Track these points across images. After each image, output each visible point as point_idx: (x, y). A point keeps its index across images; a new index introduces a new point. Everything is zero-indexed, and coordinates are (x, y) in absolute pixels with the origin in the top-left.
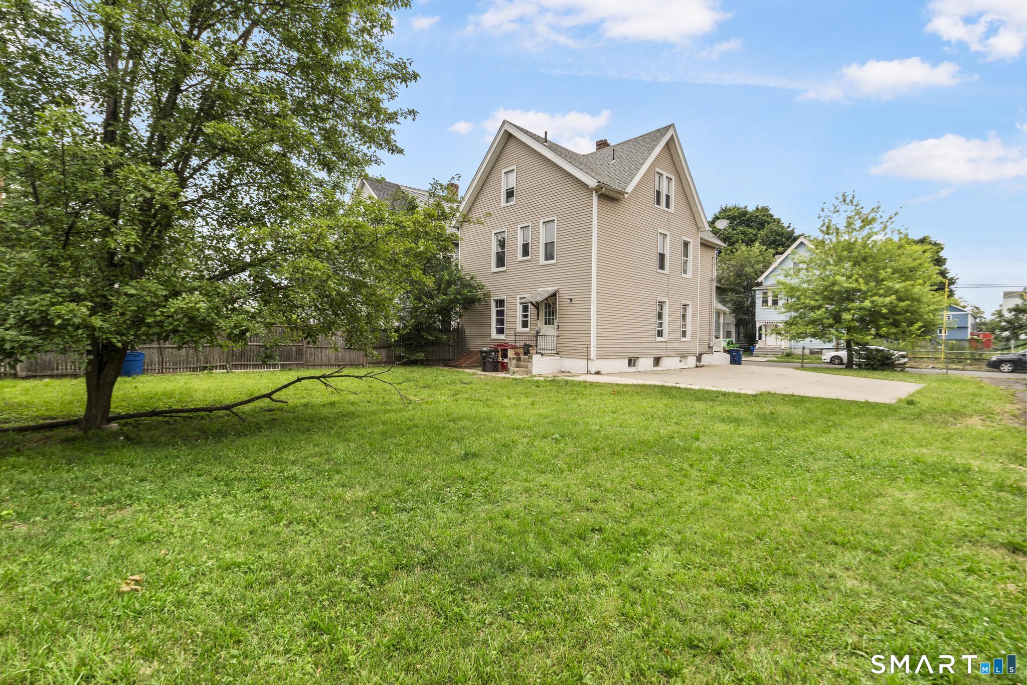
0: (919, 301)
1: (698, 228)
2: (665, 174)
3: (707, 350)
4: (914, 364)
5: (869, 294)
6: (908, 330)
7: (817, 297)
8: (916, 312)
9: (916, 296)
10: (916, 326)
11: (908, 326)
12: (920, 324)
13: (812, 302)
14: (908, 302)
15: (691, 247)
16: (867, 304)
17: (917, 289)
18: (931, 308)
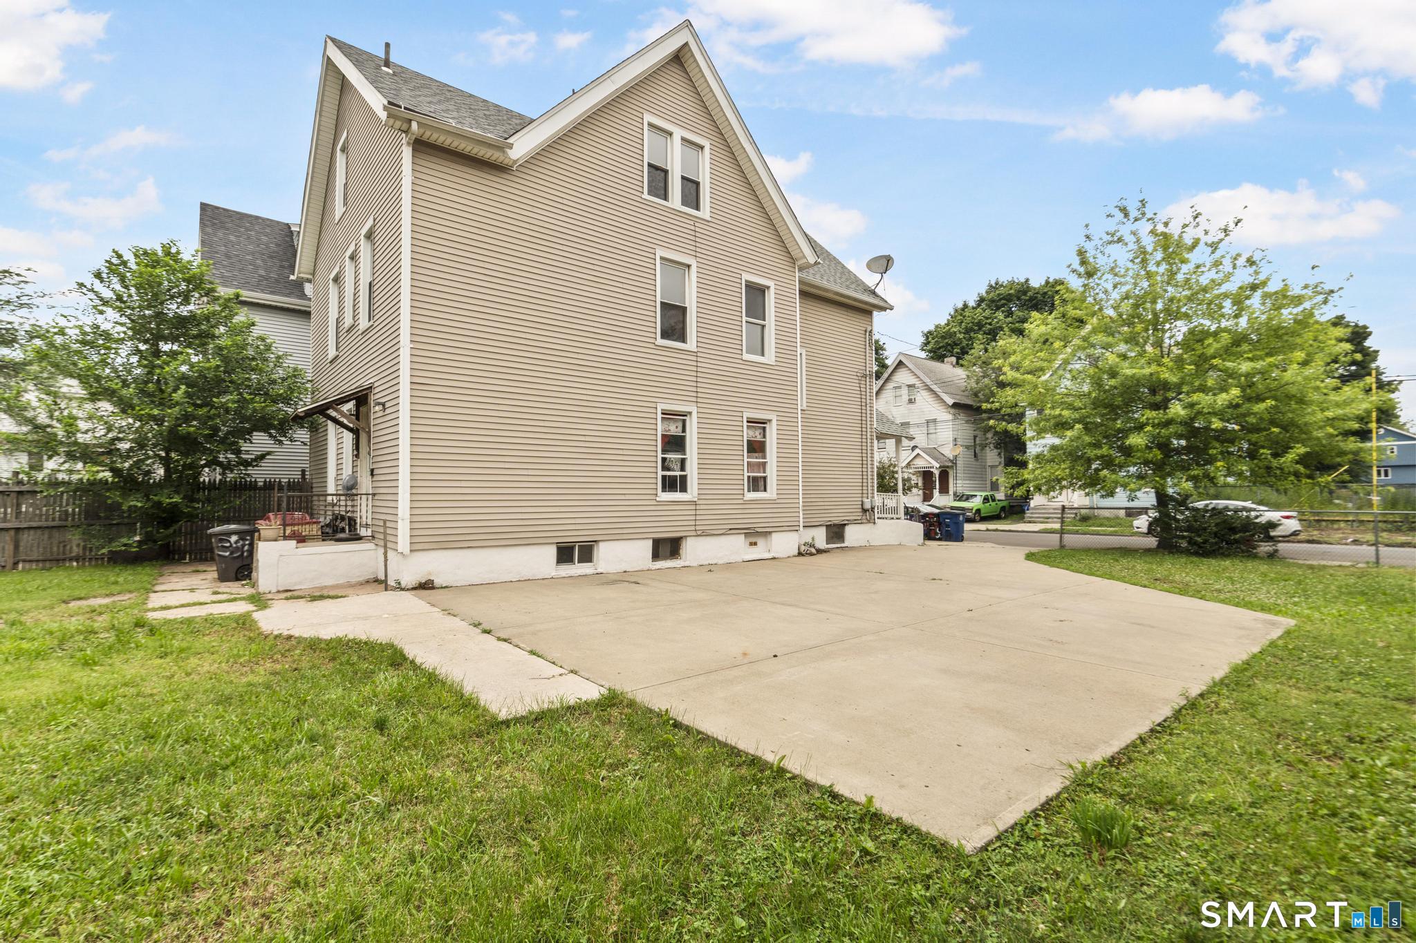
0: (1301, 401)
1: (793, 260)
2: (678, 133)
3: (858, 515)
4: (1315, 534)
5: (1185, 389)
6: (1275, 463)
7: (1078, 404)
8: (1292, 423)
9: (1293, 390)
10: (1291, 456)
11: (1276, 455)
12: (1301, 450)
13: (1066, 413)
14: (1270, 403)
15: (771, 299)
16: (1177, 409)
17: (1290, 374)
18: (1330, 414)
